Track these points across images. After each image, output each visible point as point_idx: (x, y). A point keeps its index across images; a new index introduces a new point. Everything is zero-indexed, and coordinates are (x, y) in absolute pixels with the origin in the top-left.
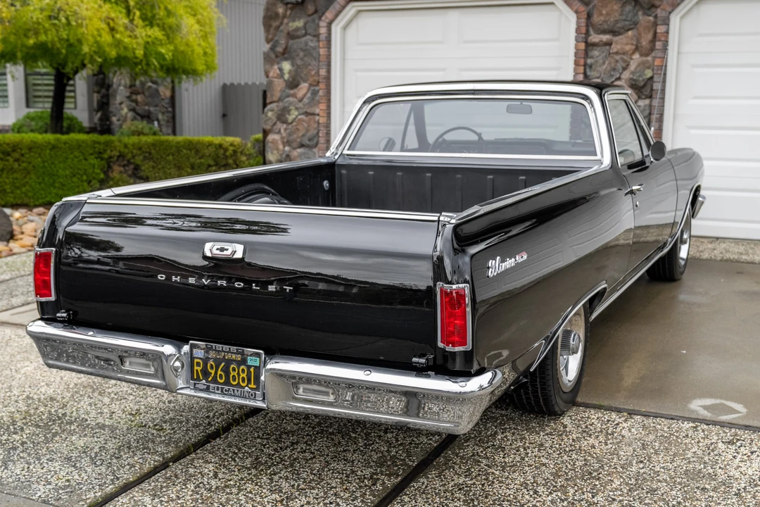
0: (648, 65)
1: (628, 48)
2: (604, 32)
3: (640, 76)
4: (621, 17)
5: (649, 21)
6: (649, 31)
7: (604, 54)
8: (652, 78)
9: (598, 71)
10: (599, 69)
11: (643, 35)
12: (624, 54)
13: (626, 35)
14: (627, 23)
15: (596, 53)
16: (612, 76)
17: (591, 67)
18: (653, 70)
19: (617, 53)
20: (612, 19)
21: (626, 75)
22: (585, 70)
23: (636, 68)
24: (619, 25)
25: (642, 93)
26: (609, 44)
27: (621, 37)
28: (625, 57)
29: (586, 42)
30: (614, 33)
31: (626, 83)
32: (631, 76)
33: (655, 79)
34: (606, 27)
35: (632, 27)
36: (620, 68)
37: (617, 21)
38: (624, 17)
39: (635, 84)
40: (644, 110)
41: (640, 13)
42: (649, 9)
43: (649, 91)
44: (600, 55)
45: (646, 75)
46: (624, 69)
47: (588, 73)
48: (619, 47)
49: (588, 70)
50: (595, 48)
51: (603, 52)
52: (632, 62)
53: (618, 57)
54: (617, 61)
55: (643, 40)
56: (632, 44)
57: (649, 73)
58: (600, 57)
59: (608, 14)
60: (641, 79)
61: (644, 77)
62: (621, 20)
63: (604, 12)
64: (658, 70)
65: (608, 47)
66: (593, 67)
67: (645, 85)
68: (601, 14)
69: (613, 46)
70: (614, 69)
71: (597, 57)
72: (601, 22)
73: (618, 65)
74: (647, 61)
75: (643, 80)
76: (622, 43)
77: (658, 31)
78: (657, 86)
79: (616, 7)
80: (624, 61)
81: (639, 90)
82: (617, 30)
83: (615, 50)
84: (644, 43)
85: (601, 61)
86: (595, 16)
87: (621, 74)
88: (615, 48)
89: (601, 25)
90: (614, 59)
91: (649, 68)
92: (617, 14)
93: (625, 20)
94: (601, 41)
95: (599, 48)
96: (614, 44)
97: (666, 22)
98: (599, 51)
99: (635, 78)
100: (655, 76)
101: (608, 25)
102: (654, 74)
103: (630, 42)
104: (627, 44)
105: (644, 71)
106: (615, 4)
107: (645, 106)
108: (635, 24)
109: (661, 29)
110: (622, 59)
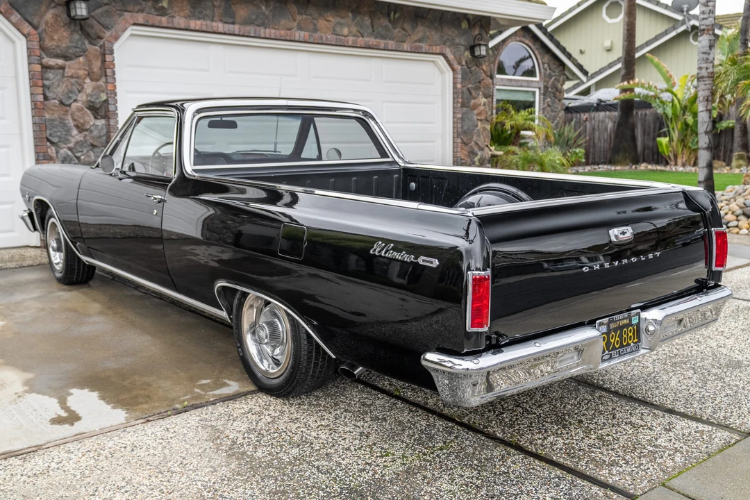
0: (102, 89)
1: (81, 72)
2: (57, 56)
3: (97, 99)
4: (72, 44)
5: (97, 50)
6: (98, 60)
7: (58, 77)
8: (106, 101)
9: (54, 93)
10: (55, 90)
11: (94, 62)
12: (78, 78)
13: (77, 60)
14: (78, 50)
15: (50, 75)
16: (70, 98)
17: (49, 88)
18: (107, 94)
19: (71, 77)
20: (64, 45)
21: (82, 97)
22: (43, 90)
23: (92, 91)
24: (71, 51)
25: (98, 113)
26: (63, 68)
27: (72, 62)
28: (78, 80)
29: (41, 64)
30: (66, 58)
31: (83, 104)
32: (89, 98)
33: (110, 102)
34: (59, 51)
35: (81, 54)
36: (76, 90)
37: (68, 47)
38: (74, 45)
39: (93, 106)
40: (102, 129)
41: (86, 42)
42: (95, 39)
43: (103, 112)
44: (55, 77)
45: (101, 98)
46: (80, 92)
47: (48, 94)
48: (73, 71)
49: (47, 91)
50: (49, 70)
51: (57, 75)
52: (85, 86)
53: (73, 81)
54: (72, 84)
55: (94, 66)
56: (85, 69)
57: (104, 97)
58: (55, 80)
59: (59, 40)
60: (97, 101)
61: (100, 100)
62: (73, 47)
63: (56, 38)
64: (111, 94)
65: (61, 71)
66: (51, 88)
67: (101, 107)
68: (52, 39)
69: (66, 70)
70: (71, 92)
71: (53, 79)
72: (54, 47)
73: (74, 87)
74: (101, 86)
75: (100, 102)
76: (73, 67)
77: (107, 60)
78: (111, 108)
79: (65, 34)
80: (80, 85)
81: (95, 111)
82: (69, 55)
83: (70, 74)
84: (95, 70)
85: (57, 84)
86: (47, 40)
87: (77, 95)
88: (68, 72)
89: (54, 49)
90: (70, 82)
91: (103, 92)
92: (67, 41)
93: (75, 47)
94: (57, 64)
95: (52, 71)
96: (67, 68)
97: (112, 52)
98: (53, 74)
99: (92, 100)
100: (110, 99)
101: (61, 50)
102: (108, 97)
103: (83, 67)
104: (80, 69)
105: (99, 95)
106: (64, 31)
107: (103, 125)
108: (85, 52)
109: (108, 58)
110: (77, 82)
